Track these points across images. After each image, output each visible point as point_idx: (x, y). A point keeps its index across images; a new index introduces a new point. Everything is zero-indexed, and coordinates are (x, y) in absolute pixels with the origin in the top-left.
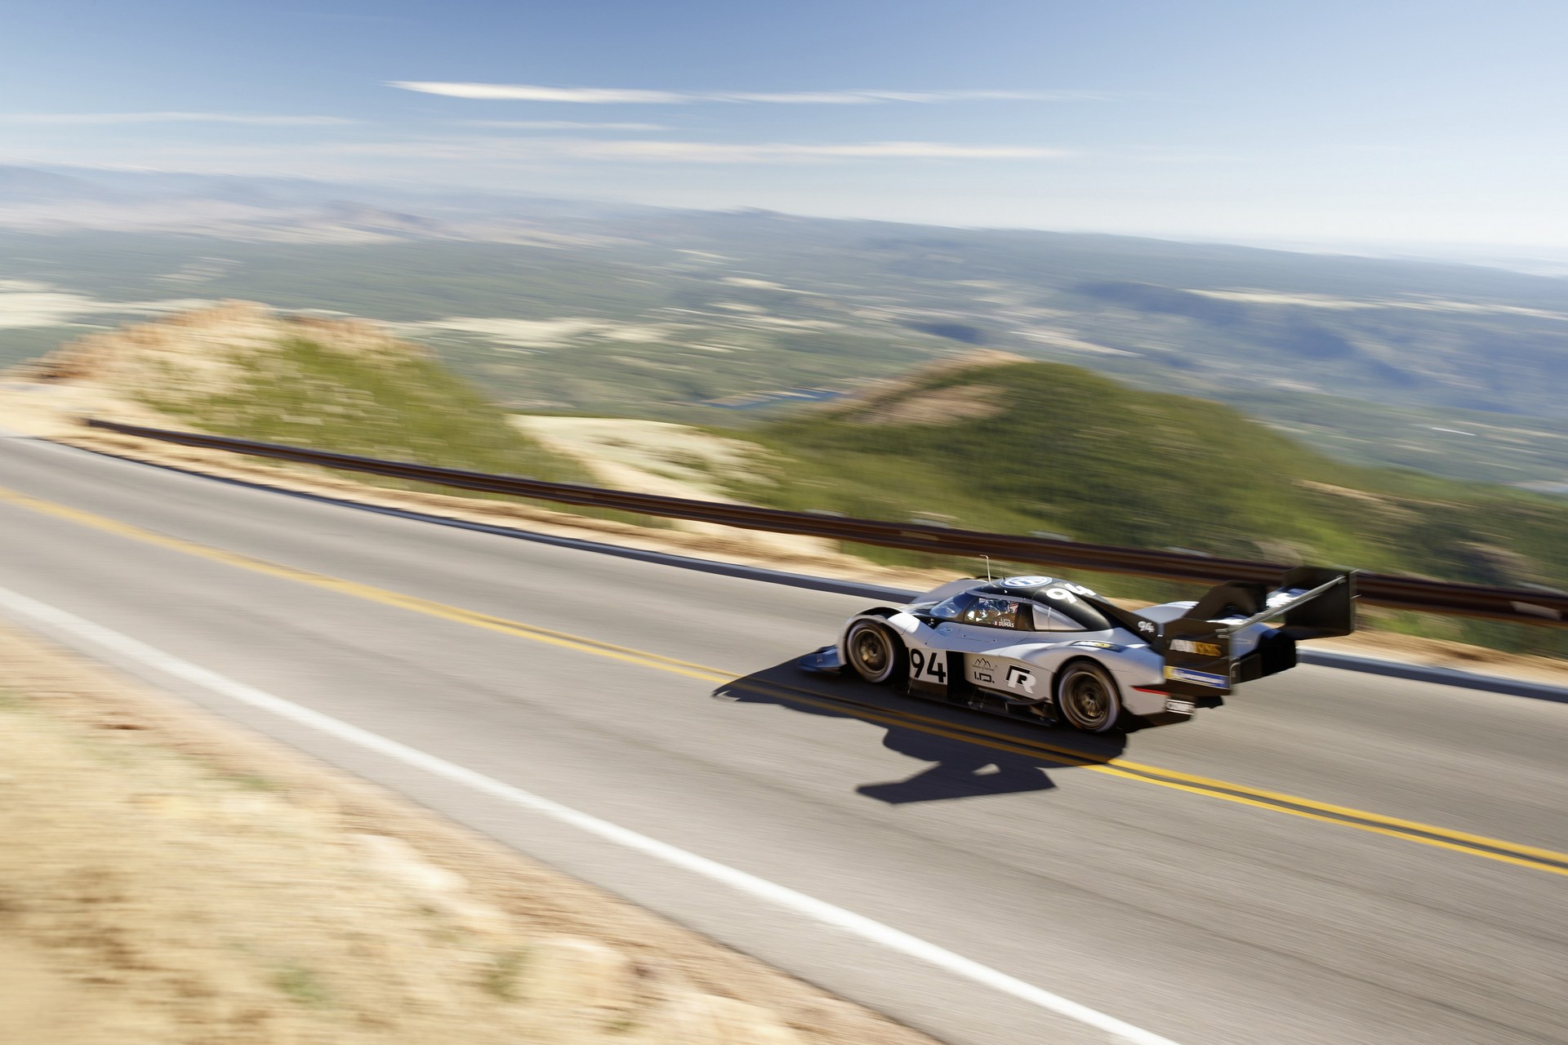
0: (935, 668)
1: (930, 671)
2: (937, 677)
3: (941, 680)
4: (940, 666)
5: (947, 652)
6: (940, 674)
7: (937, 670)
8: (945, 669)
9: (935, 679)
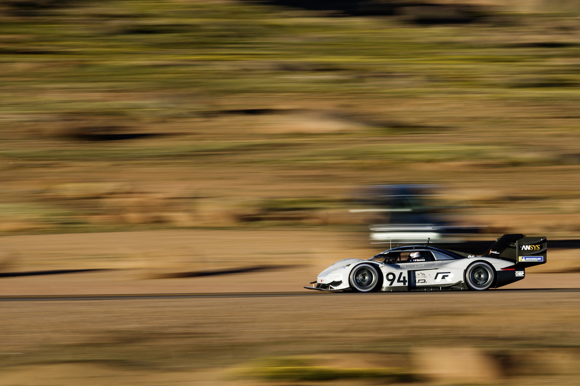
0: (402, 279)
1: (399, 281)
2: (402, 283)
3: (405, 284)
4: (404, 278)
5: (408, 271)
6: (404, 281)
7: (403, 280)
8: (407, 279)
9: (401, 284)
